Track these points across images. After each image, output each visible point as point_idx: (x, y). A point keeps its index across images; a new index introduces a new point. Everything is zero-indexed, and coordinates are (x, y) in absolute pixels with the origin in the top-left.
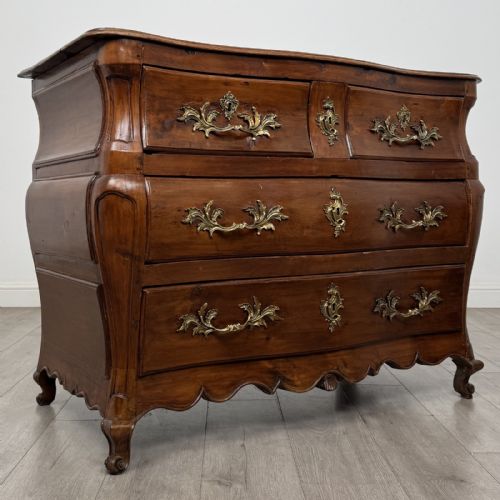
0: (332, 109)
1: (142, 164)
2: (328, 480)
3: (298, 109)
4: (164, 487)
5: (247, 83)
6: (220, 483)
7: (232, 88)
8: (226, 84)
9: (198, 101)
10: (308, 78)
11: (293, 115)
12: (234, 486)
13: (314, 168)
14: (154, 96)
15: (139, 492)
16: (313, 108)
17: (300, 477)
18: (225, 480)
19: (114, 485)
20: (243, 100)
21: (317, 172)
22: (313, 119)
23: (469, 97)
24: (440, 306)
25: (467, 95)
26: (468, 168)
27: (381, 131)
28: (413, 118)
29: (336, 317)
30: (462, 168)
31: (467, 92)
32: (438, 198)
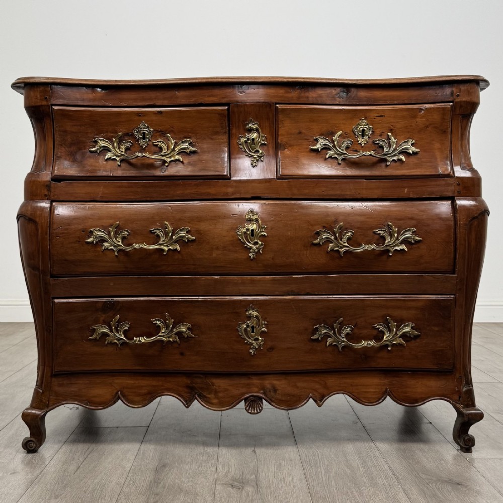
0: (257, 130)
1: (49, 190)
3: (217, 133)
5: (160, 112)
6: (232, 486)
7: (146, 118)
9: (112, 133)
10: (224, 101)
13: (230, 190)
14: (65, 131)
16: (234, 131)
20: (158, 128)
21: (233, 194)
22: (234, 141)
23: (461, 102)
24: (418, 340)
25: (458, 99)
26: (458, 185)
27: (326, 148)
28: (378, 132)
29: (257, 340)
30: (449, 185)
31: (458, 96)
32: (412, 219)
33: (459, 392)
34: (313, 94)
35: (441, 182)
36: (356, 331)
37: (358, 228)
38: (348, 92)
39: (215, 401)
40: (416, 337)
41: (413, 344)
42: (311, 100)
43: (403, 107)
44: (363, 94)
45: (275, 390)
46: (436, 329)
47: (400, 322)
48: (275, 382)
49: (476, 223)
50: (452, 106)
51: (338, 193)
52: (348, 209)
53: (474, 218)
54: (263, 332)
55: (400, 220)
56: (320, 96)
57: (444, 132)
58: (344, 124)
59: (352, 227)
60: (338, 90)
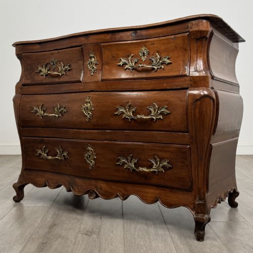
0: (94, 57)
2: (137, 233)
3: (79, 60)
4: (60, 236)
5: (59, 52)
6: (86, 234)
7: (54, 55)
8: (52, 54)
10: (80, 44)
11: (77, 63)
12: (93, 236)
13: (81, 88)
14: (28, 64)
15: (48, 238)
16: (85, 58)
17: (124, 231)
18: (89, 233)
19: (37, 235)
20: (58, 60)
22: (85, 63)
23: (192, 31)
24: (171, 170)
25: (191, 30)
26: (191, 80)
27: (125, 64)
28: (151, 53)
29: (91, 162)
30: (186, 81)
31: (191, 28)
32: (166, 101)
33: (194, 203)
34: (118, 36)
35: (182, 79)
36: (140, 162)
37: (139, 106)
38: (136, 33)
39: (77, 190)
40: (170, 168)
41: (169, 172)
42: (117, 39)
43: (164, 38)
44: (144, 33)
45: (101, 189)
46: (180, 165)
47: (162, 159)
48: (102, 185)
49: (199, 103)
50: (188, 35)
51: (130, 87)
52: (135, 95)
53: (197, 100)
54: (95, 158)
55: (160, 101)
56: (122, 37)
57: (186, 50)
58: (134, 50)
59: (136, 106)
60: (131, 32)
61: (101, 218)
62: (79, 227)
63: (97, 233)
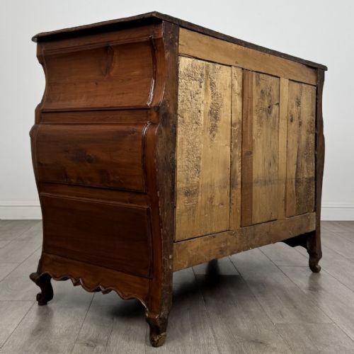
61: (113, 319)
62: (77, 332)
63: (105, 343)
